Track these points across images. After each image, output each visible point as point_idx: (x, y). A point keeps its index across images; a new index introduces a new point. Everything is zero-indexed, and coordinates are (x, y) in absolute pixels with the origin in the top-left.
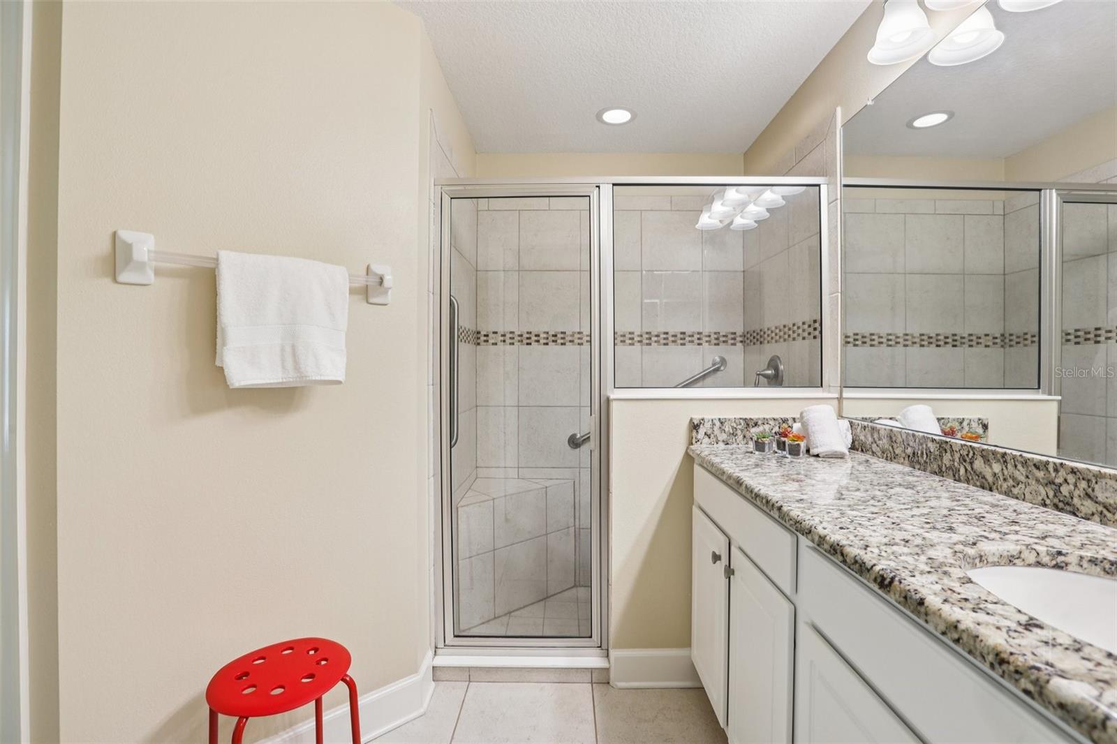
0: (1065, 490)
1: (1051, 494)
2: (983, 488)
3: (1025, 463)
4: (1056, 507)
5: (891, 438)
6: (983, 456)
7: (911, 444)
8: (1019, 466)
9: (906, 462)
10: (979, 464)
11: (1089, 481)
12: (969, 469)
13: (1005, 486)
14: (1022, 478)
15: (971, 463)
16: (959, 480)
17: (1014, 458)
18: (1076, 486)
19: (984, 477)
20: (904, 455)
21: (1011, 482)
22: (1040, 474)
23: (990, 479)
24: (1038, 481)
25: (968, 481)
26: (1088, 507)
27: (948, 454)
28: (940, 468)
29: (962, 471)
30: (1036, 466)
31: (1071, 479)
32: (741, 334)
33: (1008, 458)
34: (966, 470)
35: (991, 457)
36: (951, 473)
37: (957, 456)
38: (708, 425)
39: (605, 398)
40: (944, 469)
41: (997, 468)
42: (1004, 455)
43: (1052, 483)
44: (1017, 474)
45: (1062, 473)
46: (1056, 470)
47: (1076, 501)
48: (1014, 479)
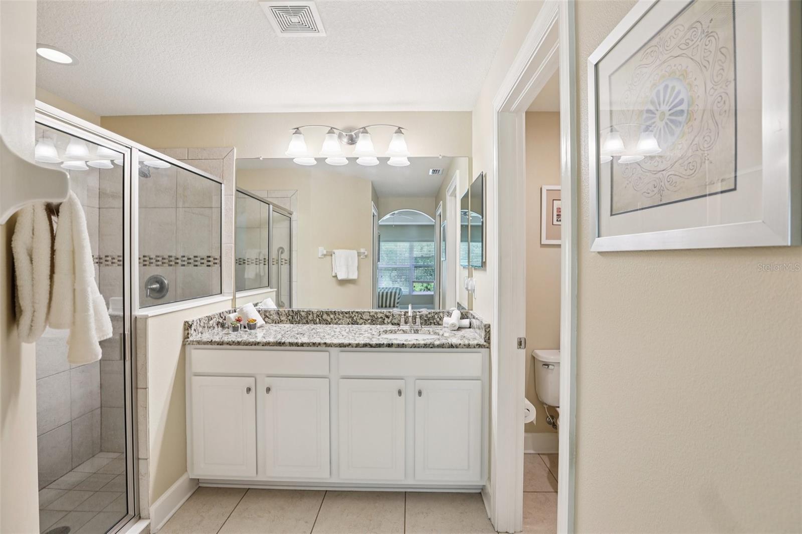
0: (355, 318)
1: (351, 320)
2: (327, 324)
3: (342, 313)
4: (352, 324)
5: (278, 314)
6: (326, 313)
7: (291, 314)
8: (340, 314)
9: (288, 322)
10: (325, 317)
11: (361, 314)
12: (321, 319)
13: (335, 321)
14: (341, 318)
15: (322, 317)
16: (316, 324)
17: (338, 312)
18: (358, 316)
19: (327, 320)
20: (286, 320)
21: (337, 320)
22: (347, 315)
23: (329, 320)
24: (347, 317)
25: (320, 323)
26: (362, 321)
27: (311, 315)
28: (307, 321)
29: (318, 320)
30: (346, 313)
31: (357, 315)
32: (97, 257)
33: (336, 312)
34: (319, 319)
35: (330, 313)
36: (312, 322)
37: (315, 315)
38: (195, 324)
39: (134, 317)
40: (309, 321)
41: (332, 316)
42: (335, 312)
43: (351, 317)
44: (339, 317)
45: (354, 313)
46: (352, 313)
47: (358, 321)
48: (338, 318)
